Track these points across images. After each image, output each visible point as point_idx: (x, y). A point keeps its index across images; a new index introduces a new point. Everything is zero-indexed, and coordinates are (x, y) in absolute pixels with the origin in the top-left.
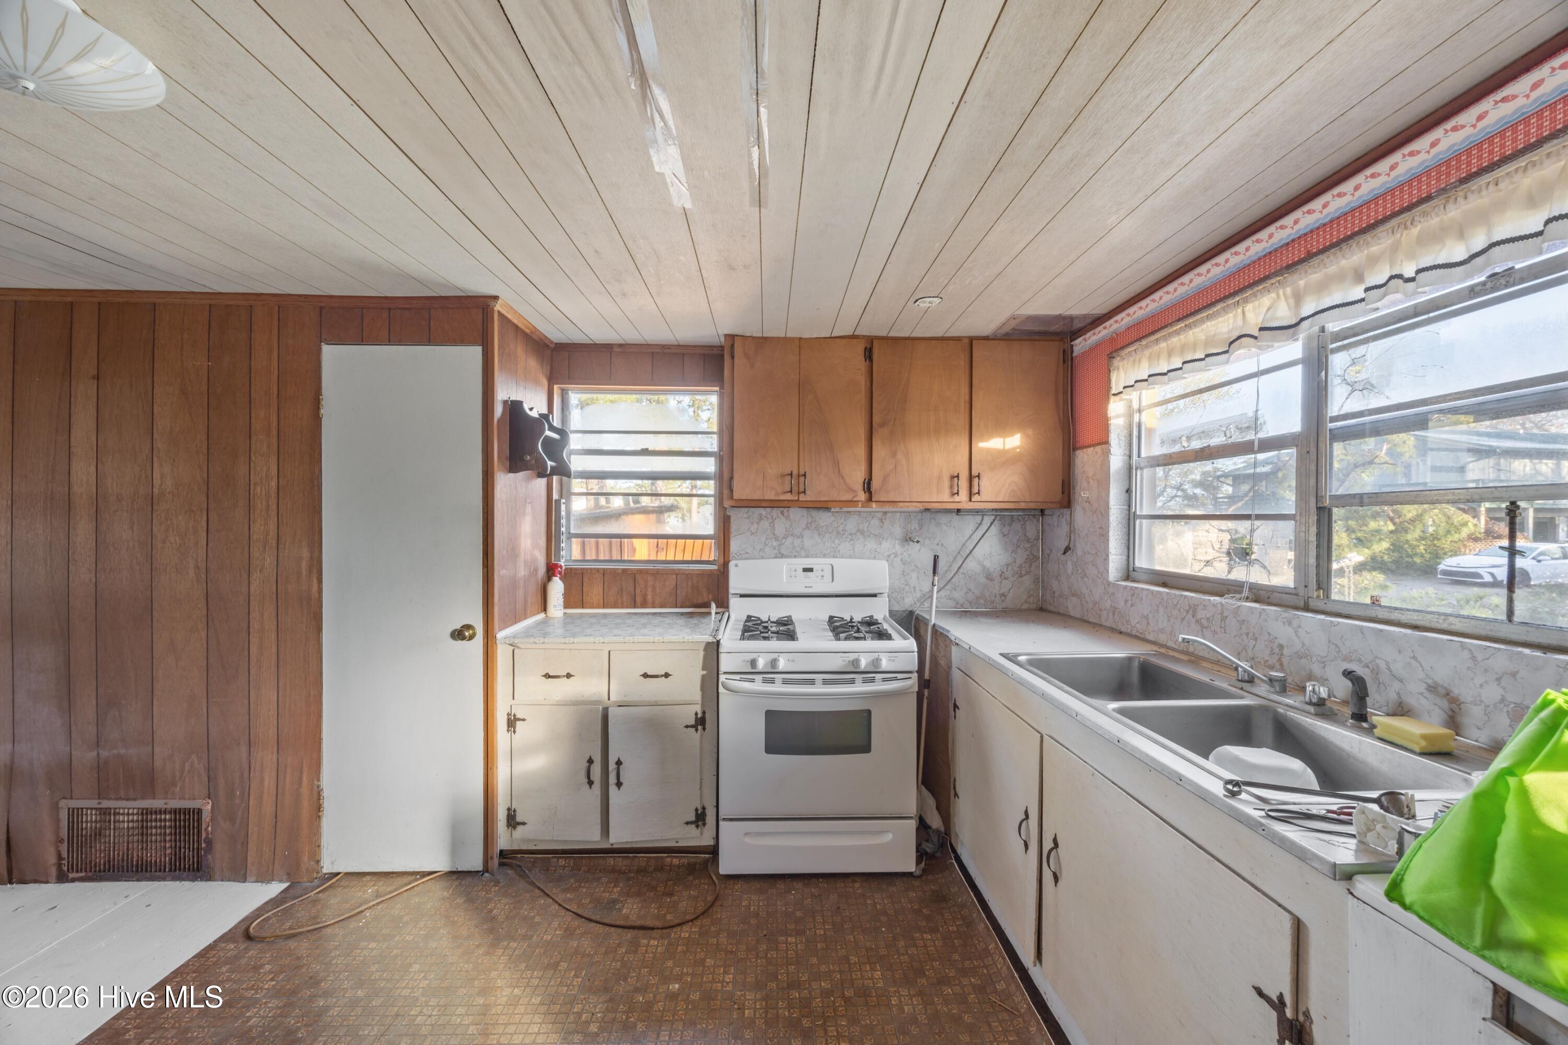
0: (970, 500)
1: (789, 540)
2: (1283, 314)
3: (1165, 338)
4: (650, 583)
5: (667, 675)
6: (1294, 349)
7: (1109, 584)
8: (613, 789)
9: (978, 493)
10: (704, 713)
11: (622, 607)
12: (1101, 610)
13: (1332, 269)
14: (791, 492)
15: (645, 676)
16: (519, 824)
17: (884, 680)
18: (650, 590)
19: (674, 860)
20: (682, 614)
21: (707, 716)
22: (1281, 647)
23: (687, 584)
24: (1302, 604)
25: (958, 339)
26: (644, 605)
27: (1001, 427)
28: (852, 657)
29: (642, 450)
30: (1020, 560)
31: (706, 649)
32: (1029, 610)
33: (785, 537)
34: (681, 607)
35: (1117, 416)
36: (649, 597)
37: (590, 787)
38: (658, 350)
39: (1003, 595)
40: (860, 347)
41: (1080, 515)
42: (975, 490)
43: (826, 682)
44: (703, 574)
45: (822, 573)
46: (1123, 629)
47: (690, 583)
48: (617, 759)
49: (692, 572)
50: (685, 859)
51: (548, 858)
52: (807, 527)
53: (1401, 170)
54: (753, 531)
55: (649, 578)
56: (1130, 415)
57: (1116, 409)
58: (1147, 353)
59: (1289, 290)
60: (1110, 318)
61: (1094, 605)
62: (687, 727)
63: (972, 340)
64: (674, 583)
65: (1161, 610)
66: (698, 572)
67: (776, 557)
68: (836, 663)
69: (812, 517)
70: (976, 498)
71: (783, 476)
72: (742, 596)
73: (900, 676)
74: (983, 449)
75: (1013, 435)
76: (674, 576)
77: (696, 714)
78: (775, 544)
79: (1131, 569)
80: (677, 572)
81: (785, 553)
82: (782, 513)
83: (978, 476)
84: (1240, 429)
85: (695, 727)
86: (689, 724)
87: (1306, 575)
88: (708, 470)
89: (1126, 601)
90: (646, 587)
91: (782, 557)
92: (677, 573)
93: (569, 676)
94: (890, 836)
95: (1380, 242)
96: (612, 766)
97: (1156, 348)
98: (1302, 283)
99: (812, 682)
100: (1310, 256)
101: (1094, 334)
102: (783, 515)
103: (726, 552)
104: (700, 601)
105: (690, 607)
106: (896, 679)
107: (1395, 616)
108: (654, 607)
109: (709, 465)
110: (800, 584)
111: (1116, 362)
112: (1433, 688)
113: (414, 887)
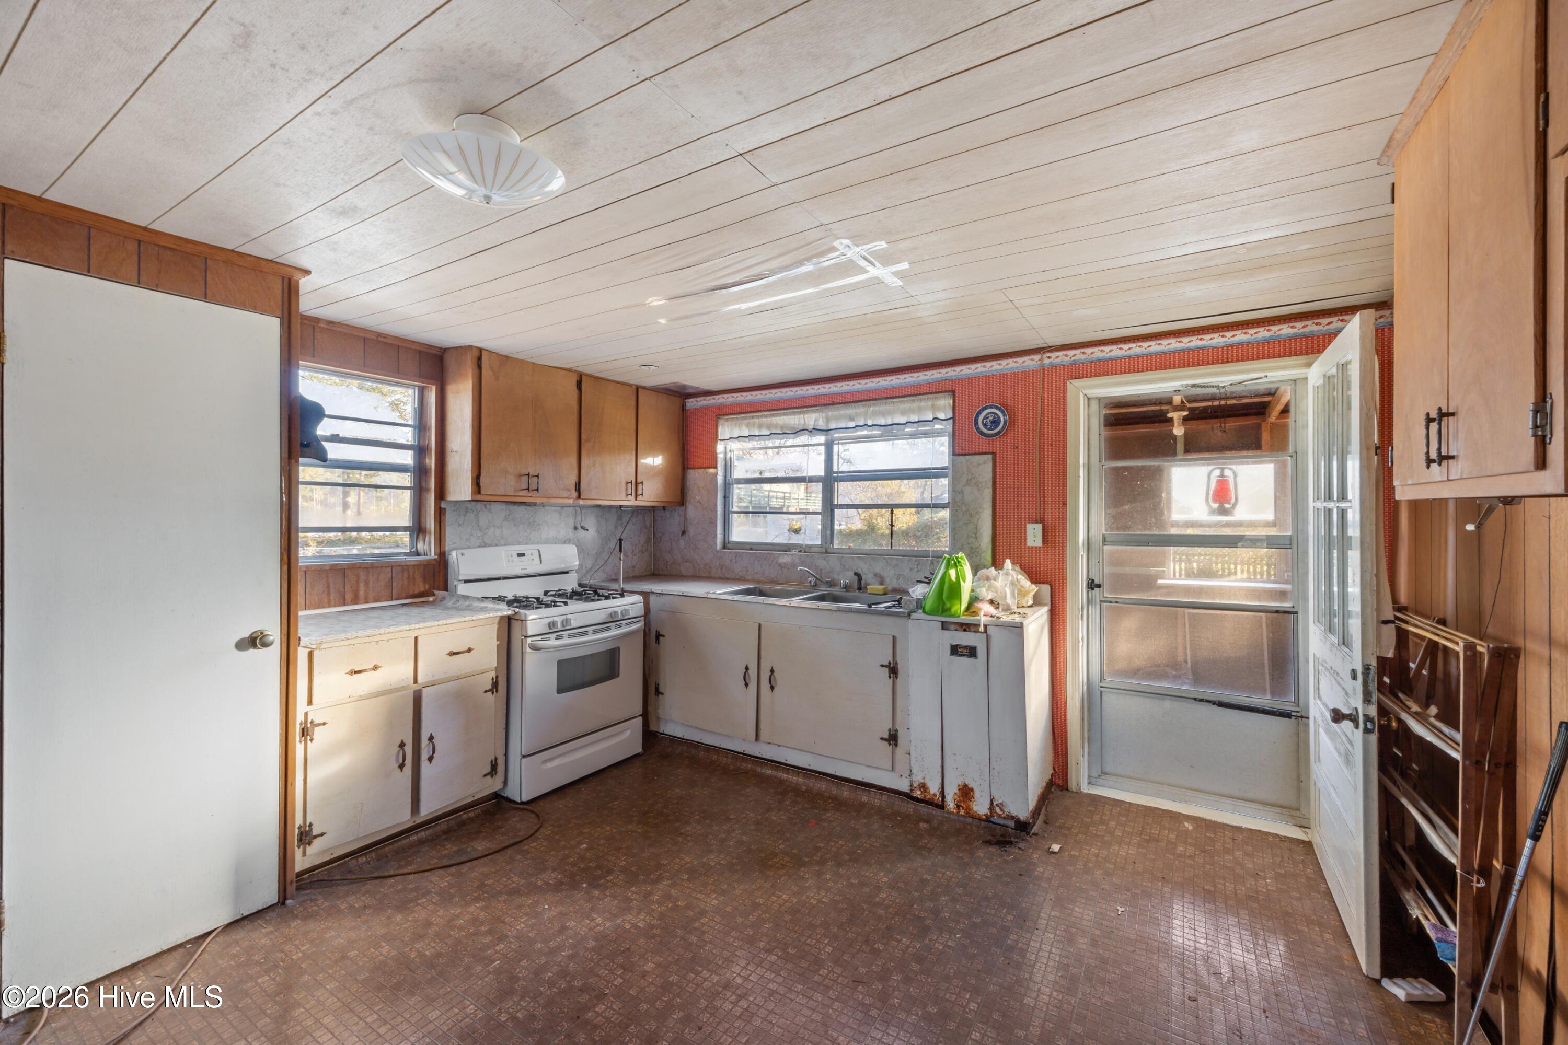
0: (636, 500)
1: (491, 530)
2: (821, 424)
3: (758, 417)
4: (362, 577)
5: (469, 650)
6: (822, 439)
7: (717, 552)
8: (424, 764)
9: (642, 495)
10: (497, 677)
11: (330, 606)
12: (711, 568)
13: (842, 412)
14: (528, 489)
15: (452, 654)
16: (315, 837)
17: (627, 624)
18: (362, 585)
19: (470, 814)
20: (403, 605)
21: (499, 679)
22: (821, 570)
23: (403, 576)
24: (824, 551)
25: (630, 385)
26: (355, 601)
27: (652, 451)
28: (610, 610)
29: (333, 435)
30: (642, 542)
31: (499, 623)
32: (646, 576)
33: (488, 528)
34: (397, 599)
35: (721, 453)
36: (362, 593)
37: (402, 771)
38: (372, 337)
39: (634, 567)
40: (574, 379)
41: (691, 511)
42: (640, 492)
43: (595, 632)
44: (419, 565)
45: (532, 557)
46: (729, 577)
47: (406, 574)
48: (429, 736)
49: (409, 563)
50: (478, 810)
51: (345, 862)
52: (506, 519)
53: (868, 385)
54: (461, 523)
55: (361, 573)
56: (725, 453)
57: (720, 447)
58: (746, 421)
59: (824, 415)
60: (719, 394)
61: (705, 566)
62: (486, 692)
63: (638, 388)
64: (389, 575)
65: (756, 562)
66: (415, 563)
67: (480, 546)
68: (601, 616)
69: (510, 510)
70: (640, 498)
71: (521, 475)
72: (466, 582)
73: (635, 620)
74: (646, 466)
75: (657, 456)
76: (389, 569)
77: (493, 679)
78: (479, 534)
79: (727, 542)
80: (393, 564)
81: (488, 542)
82: (485, 506)
83: (642, 483)
84: (793, 471)
85: (491, 690)
86: (487, 689)
87: (826, 539)
88: (405, 462)
89: (731, 561)
90: (358, 582)
91: (485, 546)
92: (392, 566)
93: (375, 668)
94: (629, 732)
95: (859, 409)
96: (424, 742)
97: (752, 421)
98: (830, 413)
99: (585, 634)
100: (833, 404)
101: (705, 400)
102: (486, 508)
103: (442, 543)
104: (416, 592)
105: (406, 598)
106: (633, 623)
107: (856, 552)
108: (367, 602)
109: (407, 458)
110: (518, 568)
111: (721, 422)
112: (875, 575)
113: (205, 948)
